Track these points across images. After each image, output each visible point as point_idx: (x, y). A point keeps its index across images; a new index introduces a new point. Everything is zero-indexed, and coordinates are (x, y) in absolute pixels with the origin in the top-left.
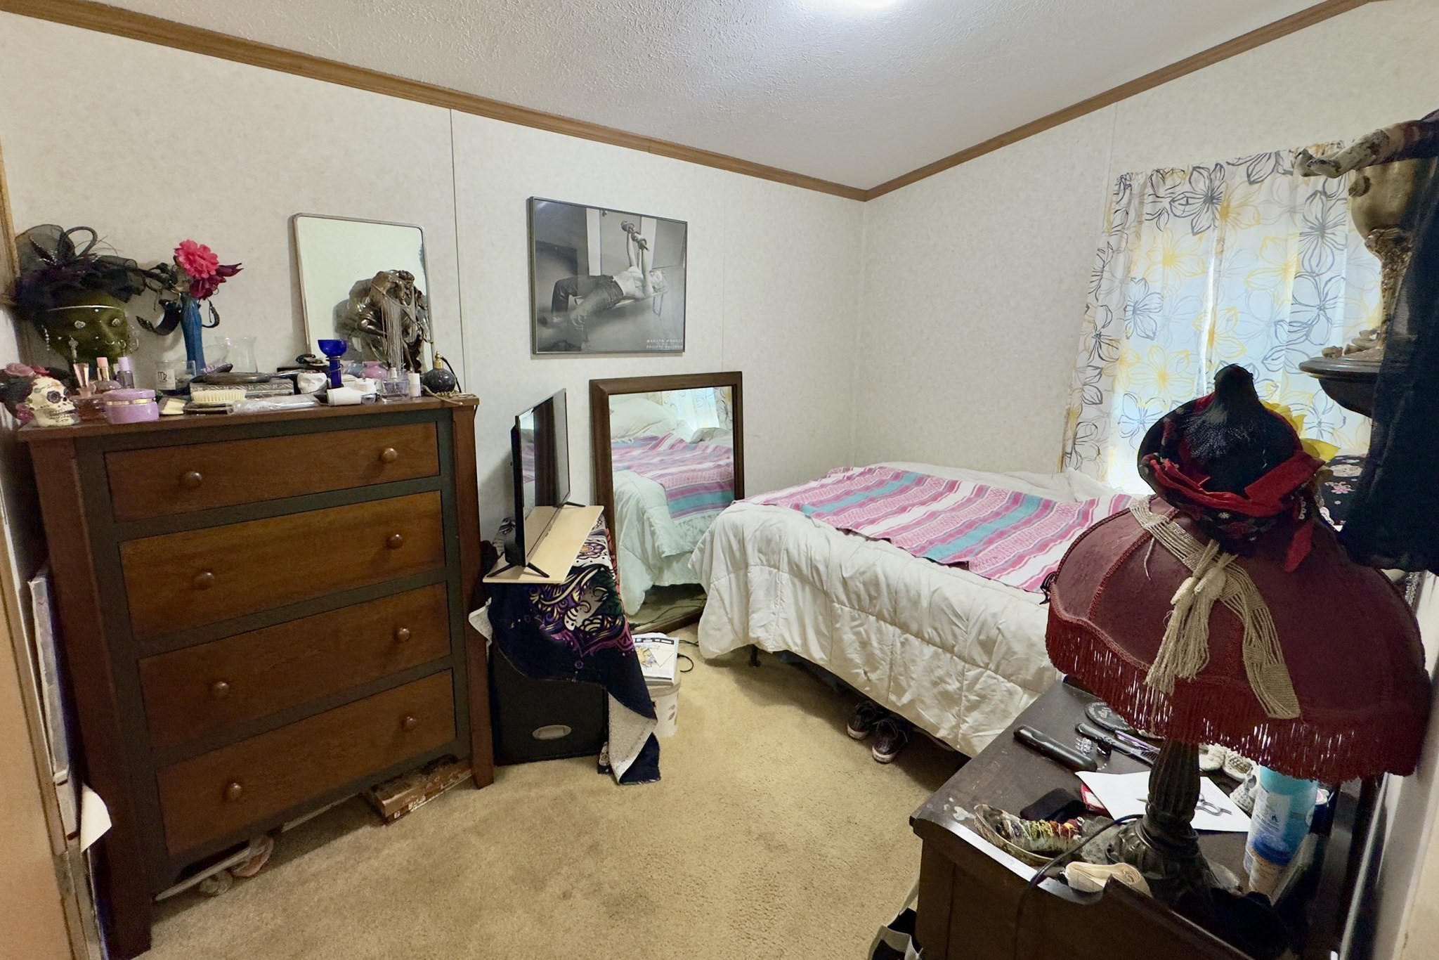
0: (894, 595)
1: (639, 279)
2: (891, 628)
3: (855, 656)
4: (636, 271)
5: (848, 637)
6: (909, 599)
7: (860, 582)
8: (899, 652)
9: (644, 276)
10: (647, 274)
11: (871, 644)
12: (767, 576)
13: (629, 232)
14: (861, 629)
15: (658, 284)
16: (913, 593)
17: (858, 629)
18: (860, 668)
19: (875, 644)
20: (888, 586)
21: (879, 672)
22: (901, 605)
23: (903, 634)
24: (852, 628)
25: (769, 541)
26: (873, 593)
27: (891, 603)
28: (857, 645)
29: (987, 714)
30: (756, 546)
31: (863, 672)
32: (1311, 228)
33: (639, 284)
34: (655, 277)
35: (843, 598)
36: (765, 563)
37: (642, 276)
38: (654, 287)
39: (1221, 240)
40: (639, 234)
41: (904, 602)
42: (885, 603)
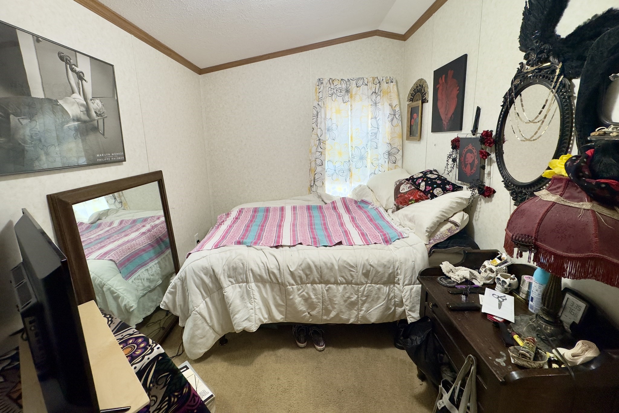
0: (319, 270)
1: (82, 105)
2: (320, 286)
3: (302, 307)
4: (78, 97)
5: (298, 300)
6: (328, 268)
7: (300, 270)
8: (326, 295)
9: (87, 103)
10: (89, 102)
11: (311, 298)
12: (238, 289)
13: (66, 63)
14: (304, 293)
15: (99, 111)
16: (329, 265)
17: (302, 294)
18: (306, 312)
19: (313, 297)
20: (316, 266)
21: (317, 309)
22: (324, 273)
23: (326, 286)
24: (299, 295)
25: (235, 269)
26: (308, 273)
27: (319, 274)
28: (302, 302)
29: (370, 302)
30: (226, 274)
31: (307, 313)
32: (374, 103)
33: (83, 109)
34: (95, 104)
35: (292, 282)
36: (234, 282)
37: (85, 103)
38: (96, 112)
39: (351, 106)
40: (77, 66)
41: (325, 271)
42: (316, 275)
